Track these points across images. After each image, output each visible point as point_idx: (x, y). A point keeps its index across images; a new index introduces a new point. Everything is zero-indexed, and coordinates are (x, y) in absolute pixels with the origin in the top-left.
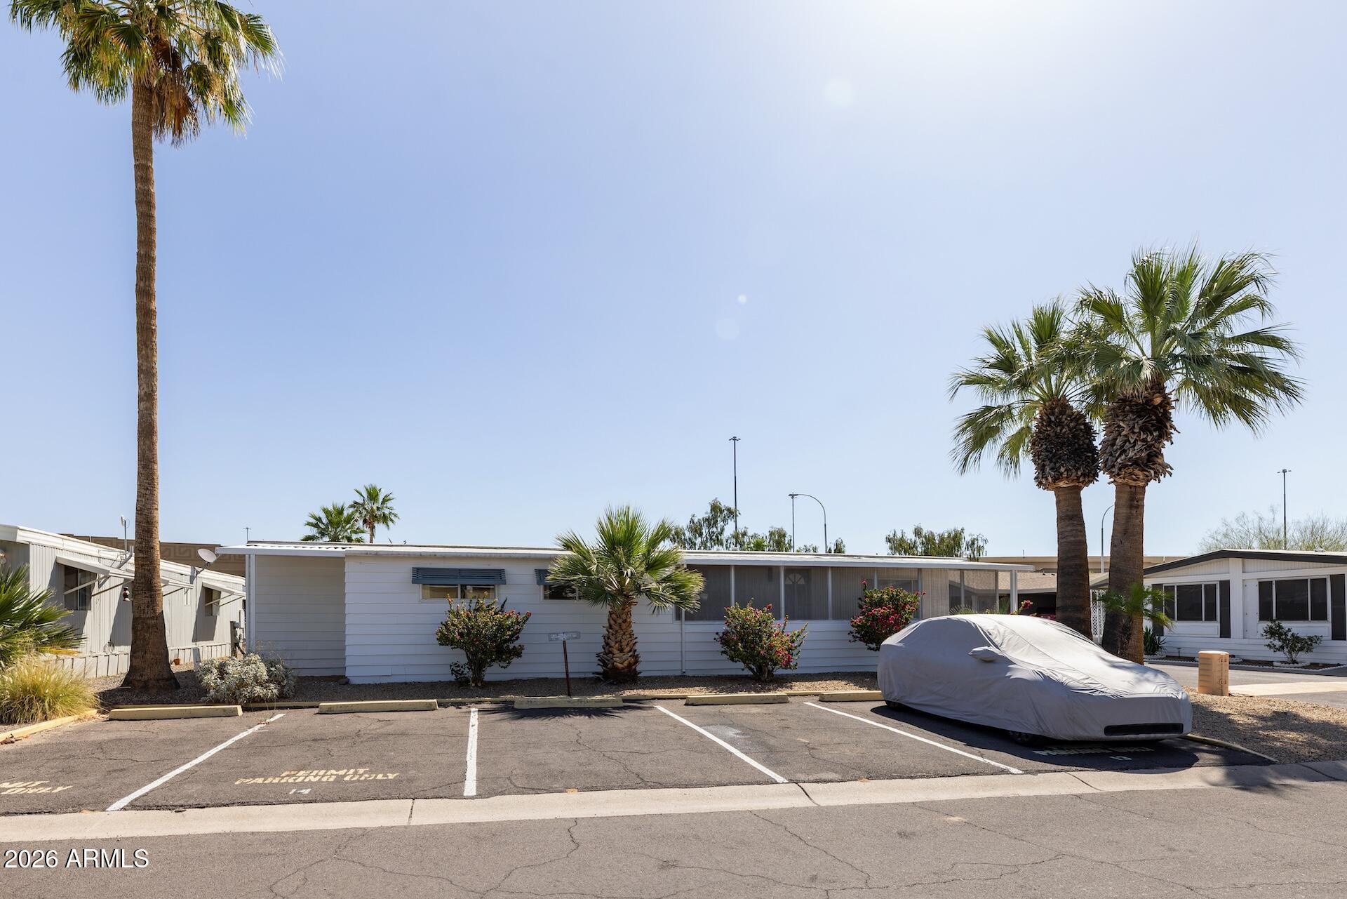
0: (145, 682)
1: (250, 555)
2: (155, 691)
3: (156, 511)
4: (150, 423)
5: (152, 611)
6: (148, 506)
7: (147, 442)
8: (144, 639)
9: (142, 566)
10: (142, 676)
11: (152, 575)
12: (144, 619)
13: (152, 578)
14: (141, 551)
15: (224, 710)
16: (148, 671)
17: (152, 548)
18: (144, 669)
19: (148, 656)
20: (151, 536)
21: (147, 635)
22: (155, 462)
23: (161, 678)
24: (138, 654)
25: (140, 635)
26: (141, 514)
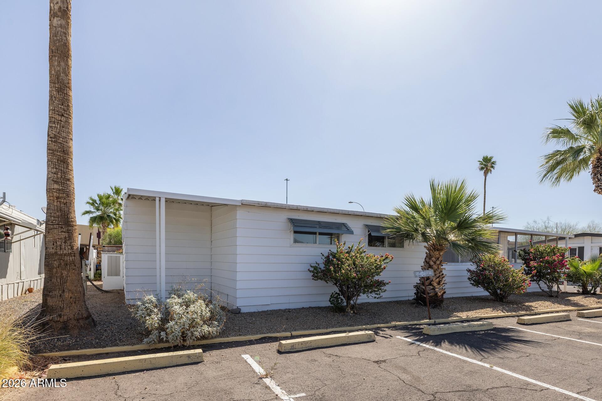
0: (65, 323)
1: (160, 198)
2: (76, 331)
3: (71, 142)
4: (65, 43)
5: (69, 247)
6: (64, 135)
7: (62, 64)
8: (62, 277)
9: (58, 198)
10: (60, 316)
11: (69, 209)
12: (61, 255)
13: (69, 212)
14: (56, 182)
15: (189, 356)
16: (66, 311)
17: (69, 180)
18: (62, 309)
19: (67, 295)
20: (67, 168)
21: (65, 273)
22: (70, 88)
23: (81, 317)
24: (54, 293)
25: (57, 272)
26: (55, 142)
